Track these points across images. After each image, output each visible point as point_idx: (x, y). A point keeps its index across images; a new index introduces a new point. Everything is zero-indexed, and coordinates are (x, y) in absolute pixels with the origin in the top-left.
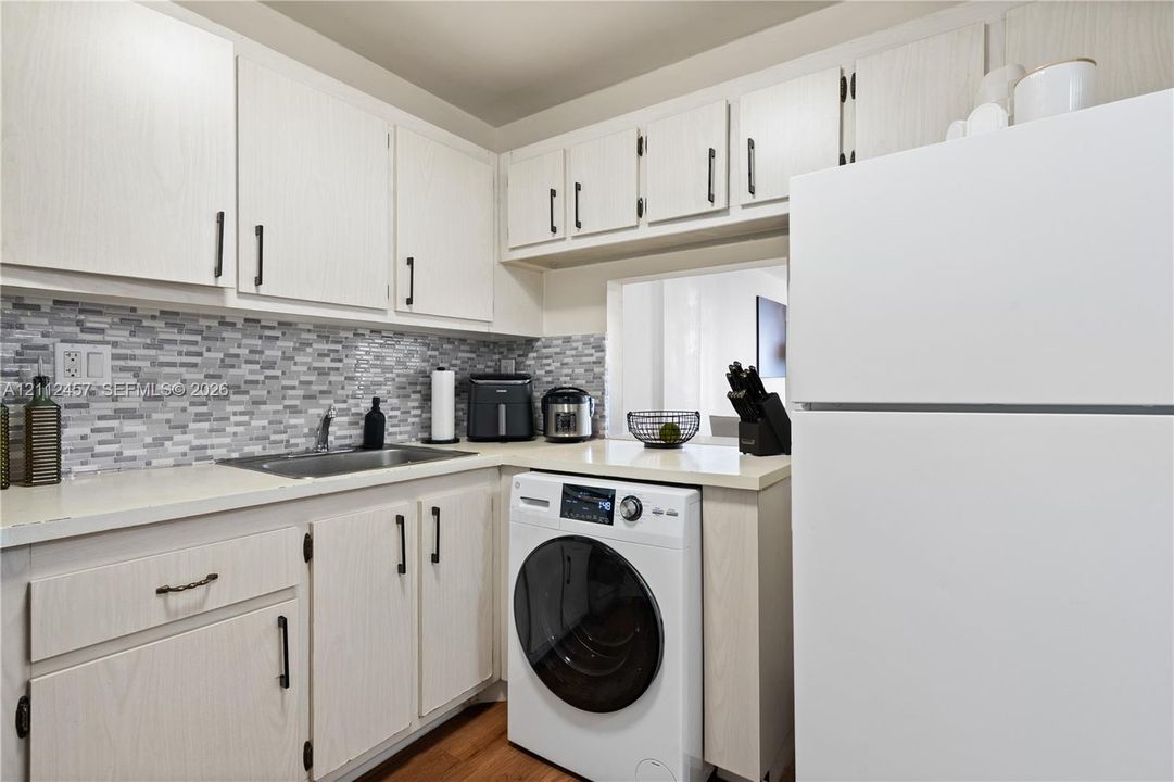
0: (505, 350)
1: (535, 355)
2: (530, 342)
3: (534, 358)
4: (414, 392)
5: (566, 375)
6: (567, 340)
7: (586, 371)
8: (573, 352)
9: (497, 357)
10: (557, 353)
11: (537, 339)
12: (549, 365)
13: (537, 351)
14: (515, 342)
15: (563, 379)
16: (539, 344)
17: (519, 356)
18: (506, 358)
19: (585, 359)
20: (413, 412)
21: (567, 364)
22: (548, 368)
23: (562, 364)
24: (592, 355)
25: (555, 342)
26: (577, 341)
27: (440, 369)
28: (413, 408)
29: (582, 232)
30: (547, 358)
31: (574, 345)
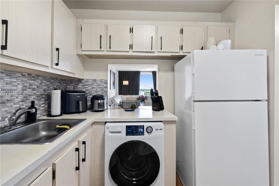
0: (69, 83)
1: (82, 84)
2: (80, 80)
3: (81, 85)
5: (94, 91)
6: (95, 80)
7: (101, 90)
8: (97, 84)
9: (65, 84)
10: (90, 84)
11: (83, 80)
12: (87, 88)
13: (83, 83)
14: (73, 80)
15: (93, 92)
16: (83, 81)
17: (75, 84)
18: (69, 85)
19: (101, 86)
20: (42, 105)
21: (94, 88)
22: (87, 89)
23: (92, 88)
24: (103, 85)
25: (90, 81)
26: (98, 81)
28: (42, 104)
30: (86, 85)
31: (97, 82)
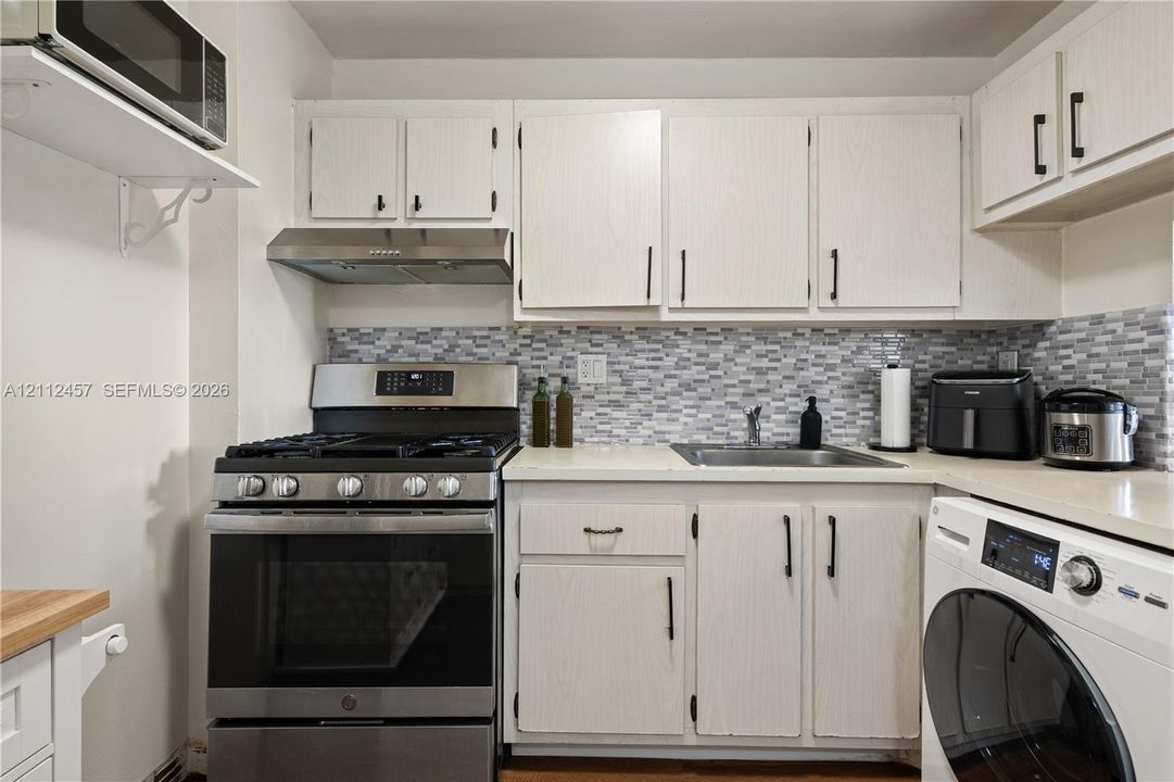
0: (1005, 341)
1: (1047, 344)
2: (1039, 329)
3: (1046, 349)
4: (864, 392)
5: (1095, 372)
6: (1098, 320)
7: (1130, 364)
8: (1109, 338)
9: (994, 349)
10: (1082, 340)
11: (1050, 323)
12: (1068, 357)
13: (1050, 339)
14: (1018, 329)
15: (1090, 377)
16: (1053, 328)
17: (1024, 347)
18: (1007, 349)
19: (1128, 347)
21: (1097, 355)
22: (1066, 362)
23: (1089, 356)
24: (1141, 341)
25: (1077, 325)
26: (1116, 321)
27: (890, 366)
28: (863, 409)
29: (1086, 161)
30: (1065, 347)
31: (1110, 326)
